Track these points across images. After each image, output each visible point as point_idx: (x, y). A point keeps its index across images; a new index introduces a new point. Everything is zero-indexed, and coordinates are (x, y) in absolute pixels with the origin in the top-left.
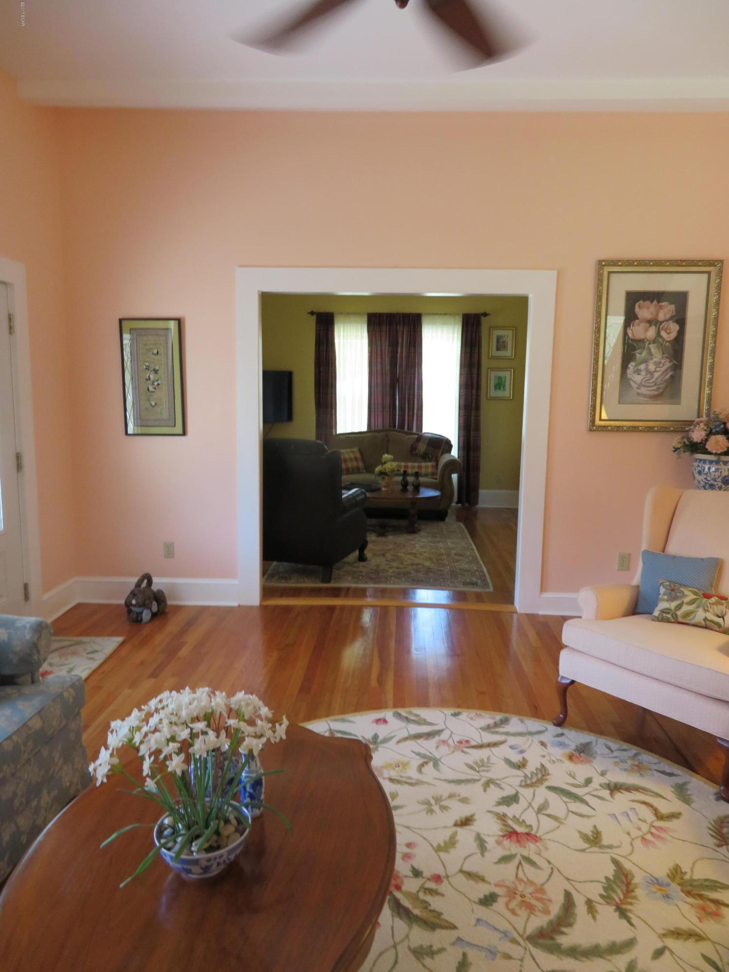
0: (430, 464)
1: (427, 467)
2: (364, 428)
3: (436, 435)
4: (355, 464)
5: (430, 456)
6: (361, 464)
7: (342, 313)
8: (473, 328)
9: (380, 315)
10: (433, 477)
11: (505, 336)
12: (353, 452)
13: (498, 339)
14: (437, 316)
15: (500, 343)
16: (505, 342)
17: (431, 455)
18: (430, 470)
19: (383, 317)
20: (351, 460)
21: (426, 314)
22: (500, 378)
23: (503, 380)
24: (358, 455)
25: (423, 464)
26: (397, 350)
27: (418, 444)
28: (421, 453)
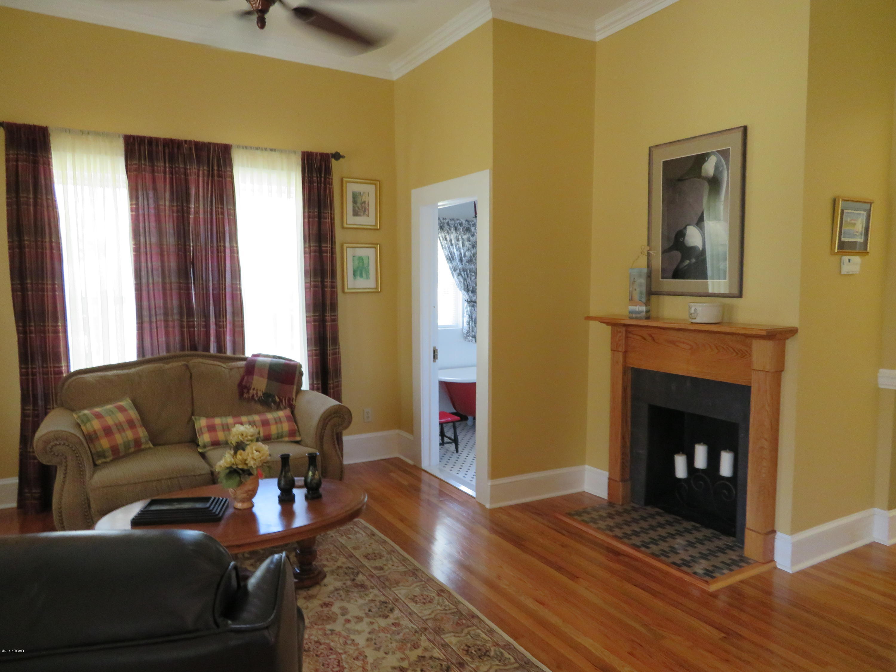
0: (281, 414)
1: (278, 421)
2: (132, 356)
3: (274, 357)
4: (129, 434)
5: (277, 400)
6: (142, 433)
7: (68, 131)
8: (321, 177)
9: (151, 141)
10: (292, 439)
11: (364, 193)
12: (121, 409)
13: (355, 196)
14: (259, 152)
15: (359, 205)
16: (364, 202)
17: (279, 398)
18: (286, 427)
19: (157, 145)
20: (120, 427)
21: (238, 147)
22: (361, 259)
23: (366, 261)
24: (133, 414)
25: (270, 416)
26: (189, 208)
27: (252, 379)
28: (260, 394)
